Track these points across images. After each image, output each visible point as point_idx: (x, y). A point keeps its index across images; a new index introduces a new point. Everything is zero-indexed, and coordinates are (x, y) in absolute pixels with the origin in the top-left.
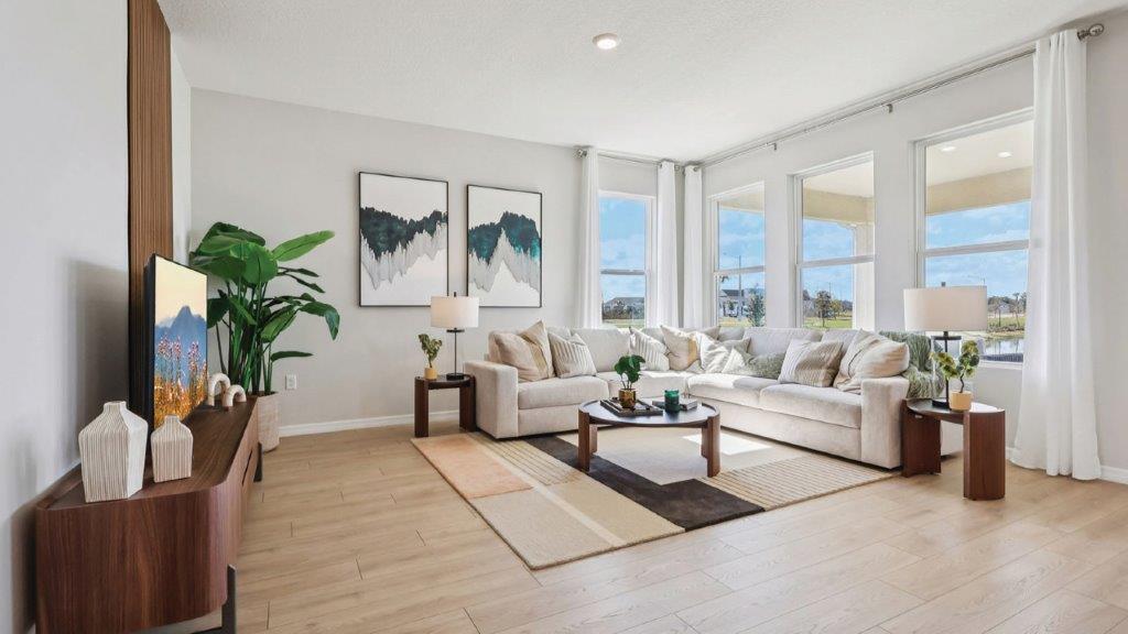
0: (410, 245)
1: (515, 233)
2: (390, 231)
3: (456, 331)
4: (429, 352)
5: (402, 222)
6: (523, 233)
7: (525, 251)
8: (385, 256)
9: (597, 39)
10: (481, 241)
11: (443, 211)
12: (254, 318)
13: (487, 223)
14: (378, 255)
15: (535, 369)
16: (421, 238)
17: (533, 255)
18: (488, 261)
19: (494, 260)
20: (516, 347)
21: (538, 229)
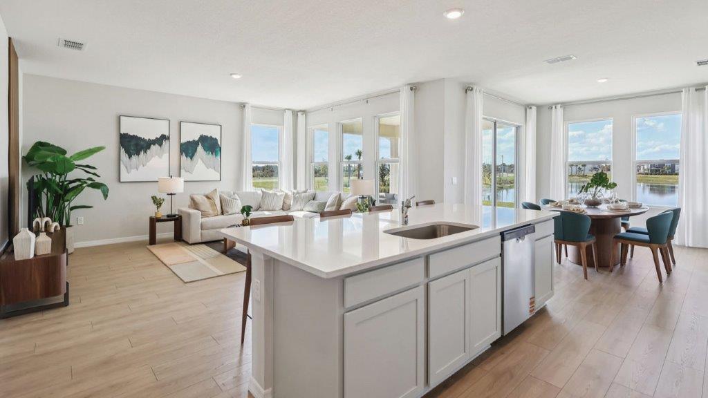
0: (148, 151)
1: (206, 145)
2: (137, 145)
3: (171, 194)
4: (157, 204)
5: (144, 140)
6: (211, 145)
7: (212, 153)
8: (134, 158)
9: (231, 74)
10: (188, 149)
11: (167, 135)
12: (61, 190)
13: (191, 140)
14: (130, 157)
15: (211, 212)
16: (154, 148)
17: (216, 155)
18: (191, 159)
19: (195, 158)
20: (201, 201)
21: (219, 143)
